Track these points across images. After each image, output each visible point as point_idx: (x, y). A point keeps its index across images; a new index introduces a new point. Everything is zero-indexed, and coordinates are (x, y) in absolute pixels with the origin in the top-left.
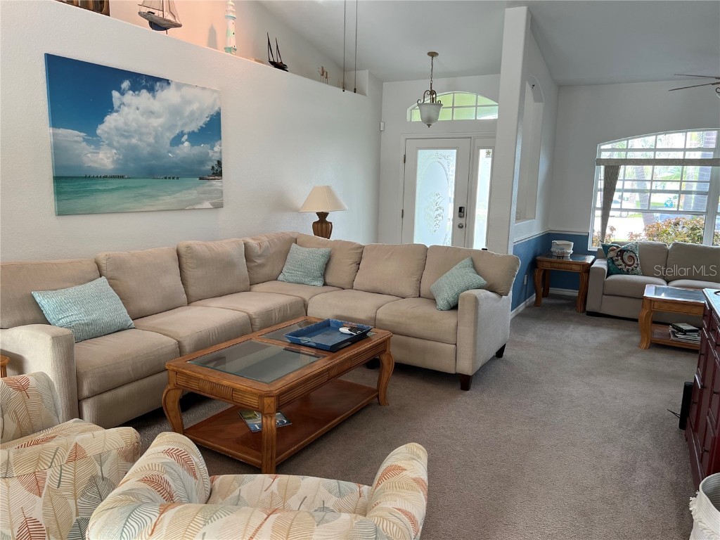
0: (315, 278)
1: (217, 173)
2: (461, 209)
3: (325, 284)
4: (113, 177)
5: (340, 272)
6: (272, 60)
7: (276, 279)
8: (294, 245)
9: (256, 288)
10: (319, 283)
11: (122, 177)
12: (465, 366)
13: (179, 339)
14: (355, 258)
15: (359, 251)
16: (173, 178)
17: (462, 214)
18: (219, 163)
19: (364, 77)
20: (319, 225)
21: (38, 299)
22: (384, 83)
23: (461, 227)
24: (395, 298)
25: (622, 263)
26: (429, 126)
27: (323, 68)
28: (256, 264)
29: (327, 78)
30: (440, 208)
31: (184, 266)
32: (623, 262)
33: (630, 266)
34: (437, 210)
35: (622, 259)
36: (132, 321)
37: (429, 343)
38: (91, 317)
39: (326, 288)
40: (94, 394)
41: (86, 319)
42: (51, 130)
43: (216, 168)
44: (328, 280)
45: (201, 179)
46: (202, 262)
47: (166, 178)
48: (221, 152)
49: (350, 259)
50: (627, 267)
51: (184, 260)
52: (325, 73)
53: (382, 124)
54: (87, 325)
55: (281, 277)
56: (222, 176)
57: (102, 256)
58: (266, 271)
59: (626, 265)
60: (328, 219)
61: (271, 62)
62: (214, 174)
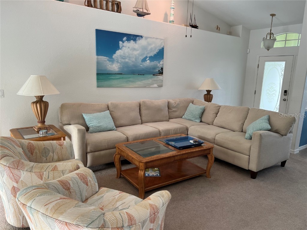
0: (196, 119)
1: (161, 72)
2: (286, 92)
3: (201, 122)
4: (117, 74)
5: (208, 117)
6: (191, 24)
7: (182, 118)
8: (191, 104)
9: (171, 120)
10: (198, 121)
11: (121, 74)
12: (253, 167)
13: (128, 136)
14: (216, 111)
15: (218, 108)
16: (142, 75)
17: (286, 94)
18: (162, 69)
19: (240, 29)
20: (206, 96)
21: (84, 116)
22: (251, 31)
23: (285, 100)
24: (229, 131)
26: (268, 50)
27: (217, 26)
28: (172, 110)
29: (219, 30)
30: (274, 90)
31: (141, 109)
34: (273, 91)
36: (115, 127)
37: (237, 153)
38: (100, 125)
39: (201, 123)
40: (91, 152)
41: (98, 125)
42: (96, 57)
43: (160, 71)
44: (203, 120)
45: (153, 75)
46: (148, 108)
47: (139, 75)
48: (163, 64)
49: (213, 111)
51: (141, 107)
52: (218, 28)
53: (248, 50)
54: (98, 127)
55: (183, 117)
56: (163, 74)
57: (109, 103)
58: (177, 114)
60: (211, 93)
61: (191, 26)
62: (159, 73)
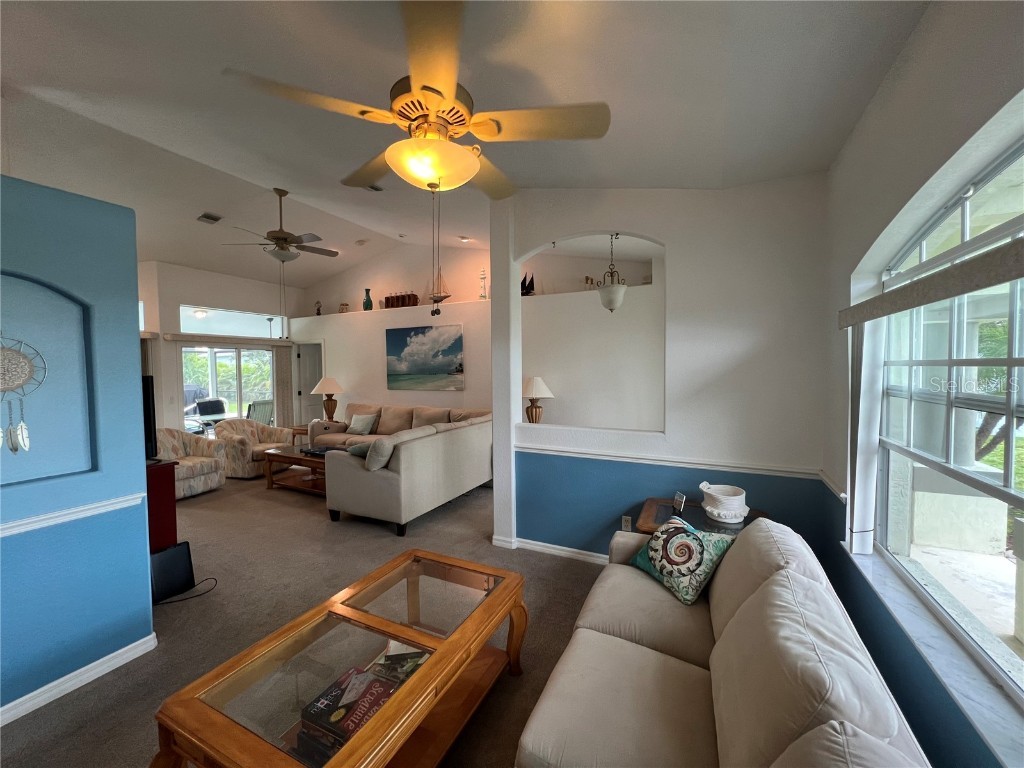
1: (460, 369)
6: (523, 291)
18: (461, 365)
25: (660, 548)
29: (591, 283)
32: (665, 548)
33: (671, 562)
35: (666, 541)
42: (387, 357)
43: (458, 368)
46: (418, 417)
48: (462, 359)
50: (664, 562)
52: (589, 281)
56: (462, 372)
59: (666, 556)
62: (457, 372)
